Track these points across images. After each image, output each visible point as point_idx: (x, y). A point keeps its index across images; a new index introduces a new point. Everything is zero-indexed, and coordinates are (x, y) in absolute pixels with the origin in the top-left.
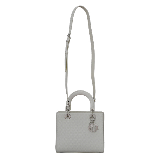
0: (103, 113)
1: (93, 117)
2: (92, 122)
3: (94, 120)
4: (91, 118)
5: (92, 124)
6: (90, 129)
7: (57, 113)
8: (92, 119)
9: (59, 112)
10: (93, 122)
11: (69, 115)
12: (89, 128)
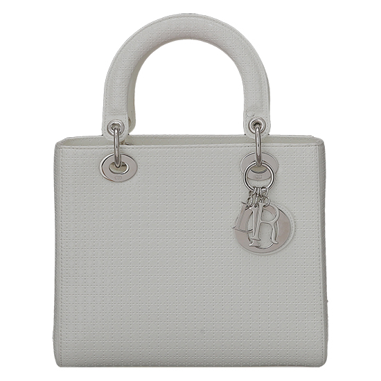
0: (321, 145)
1: (260, 164)
2: (258, 198)
3: (267, 183)
4: (251, 174)
5: (257, 205)
6: (247, 237)
7: (59, 146)
8: (257, 179)
9: (68, 142)
10: (262, 197)
11: (124, 159)
12: (242, 231)
